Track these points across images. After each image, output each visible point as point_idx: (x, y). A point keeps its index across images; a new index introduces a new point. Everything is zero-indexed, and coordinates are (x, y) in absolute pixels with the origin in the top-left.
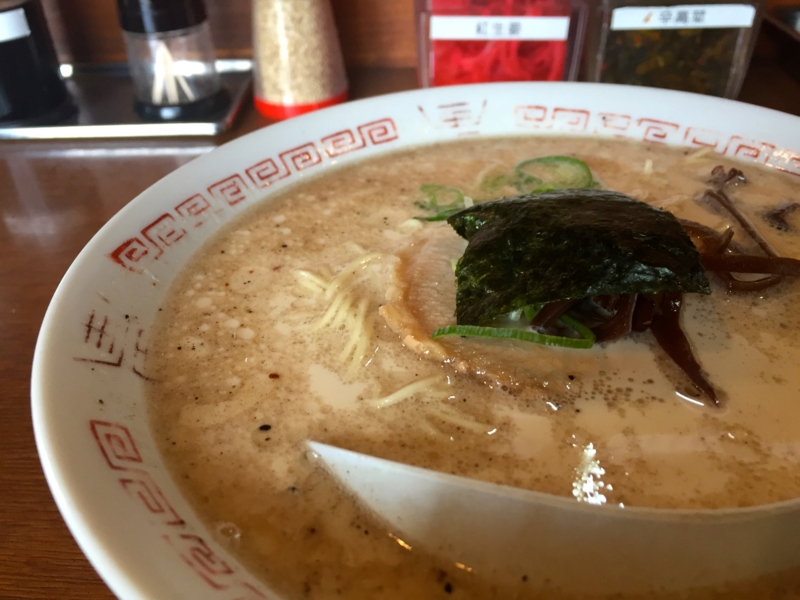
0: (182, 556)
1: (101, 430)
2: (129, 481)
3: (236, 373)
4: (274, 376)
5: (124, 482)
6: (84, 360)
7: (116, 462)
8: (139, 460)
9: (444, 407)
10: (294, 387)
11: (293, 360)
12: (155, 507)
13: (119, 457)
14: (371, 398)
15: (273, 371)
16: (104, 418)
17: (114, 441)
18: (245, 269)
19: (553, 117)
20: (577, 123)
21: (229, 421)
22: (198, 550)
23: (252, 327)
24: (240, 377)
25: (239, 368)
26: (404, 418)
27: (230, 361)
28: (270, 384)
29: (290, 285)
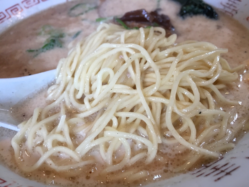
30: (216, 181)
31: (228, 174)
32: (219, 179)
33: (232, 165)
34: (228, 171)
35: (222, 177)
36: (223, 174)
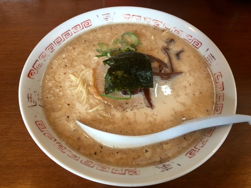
0: (57, 148)
1: (37, 123)
2: (45, 134)
3: (60, 104)
4: (68, 105)
5: (44, 134)
6: (30, 107)
7: (42, 130)
8: (45, 128)
9: (102, 111)
10: (73, 107)
11: (72, 100)
12: (51, 138)
13: (42, 129)
14: (88, 110)
15: (68, 103)
16: (37, 120)
17: (40, 125)
18: (58, 74)
19: (132, 18)
20: (138, 20)
21: (61, 116)
22: (60, 145)
23: (62, 91)
24: (61, 105)
25: (61, 103)
26: (94, 114)
27: (58, 101)
28: (68, 107)
29: (69, 78)
30: (161, 171)
31: (167, 170)
32: (163, 171)
33: (171, 166)
34: (168, 168)
35: (164, 170)
36: (166, 169)
